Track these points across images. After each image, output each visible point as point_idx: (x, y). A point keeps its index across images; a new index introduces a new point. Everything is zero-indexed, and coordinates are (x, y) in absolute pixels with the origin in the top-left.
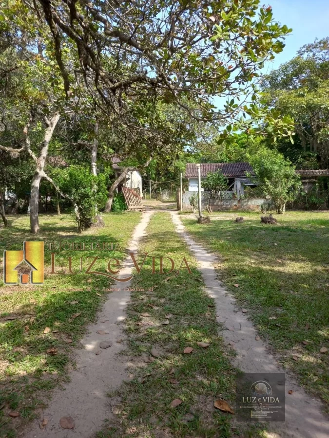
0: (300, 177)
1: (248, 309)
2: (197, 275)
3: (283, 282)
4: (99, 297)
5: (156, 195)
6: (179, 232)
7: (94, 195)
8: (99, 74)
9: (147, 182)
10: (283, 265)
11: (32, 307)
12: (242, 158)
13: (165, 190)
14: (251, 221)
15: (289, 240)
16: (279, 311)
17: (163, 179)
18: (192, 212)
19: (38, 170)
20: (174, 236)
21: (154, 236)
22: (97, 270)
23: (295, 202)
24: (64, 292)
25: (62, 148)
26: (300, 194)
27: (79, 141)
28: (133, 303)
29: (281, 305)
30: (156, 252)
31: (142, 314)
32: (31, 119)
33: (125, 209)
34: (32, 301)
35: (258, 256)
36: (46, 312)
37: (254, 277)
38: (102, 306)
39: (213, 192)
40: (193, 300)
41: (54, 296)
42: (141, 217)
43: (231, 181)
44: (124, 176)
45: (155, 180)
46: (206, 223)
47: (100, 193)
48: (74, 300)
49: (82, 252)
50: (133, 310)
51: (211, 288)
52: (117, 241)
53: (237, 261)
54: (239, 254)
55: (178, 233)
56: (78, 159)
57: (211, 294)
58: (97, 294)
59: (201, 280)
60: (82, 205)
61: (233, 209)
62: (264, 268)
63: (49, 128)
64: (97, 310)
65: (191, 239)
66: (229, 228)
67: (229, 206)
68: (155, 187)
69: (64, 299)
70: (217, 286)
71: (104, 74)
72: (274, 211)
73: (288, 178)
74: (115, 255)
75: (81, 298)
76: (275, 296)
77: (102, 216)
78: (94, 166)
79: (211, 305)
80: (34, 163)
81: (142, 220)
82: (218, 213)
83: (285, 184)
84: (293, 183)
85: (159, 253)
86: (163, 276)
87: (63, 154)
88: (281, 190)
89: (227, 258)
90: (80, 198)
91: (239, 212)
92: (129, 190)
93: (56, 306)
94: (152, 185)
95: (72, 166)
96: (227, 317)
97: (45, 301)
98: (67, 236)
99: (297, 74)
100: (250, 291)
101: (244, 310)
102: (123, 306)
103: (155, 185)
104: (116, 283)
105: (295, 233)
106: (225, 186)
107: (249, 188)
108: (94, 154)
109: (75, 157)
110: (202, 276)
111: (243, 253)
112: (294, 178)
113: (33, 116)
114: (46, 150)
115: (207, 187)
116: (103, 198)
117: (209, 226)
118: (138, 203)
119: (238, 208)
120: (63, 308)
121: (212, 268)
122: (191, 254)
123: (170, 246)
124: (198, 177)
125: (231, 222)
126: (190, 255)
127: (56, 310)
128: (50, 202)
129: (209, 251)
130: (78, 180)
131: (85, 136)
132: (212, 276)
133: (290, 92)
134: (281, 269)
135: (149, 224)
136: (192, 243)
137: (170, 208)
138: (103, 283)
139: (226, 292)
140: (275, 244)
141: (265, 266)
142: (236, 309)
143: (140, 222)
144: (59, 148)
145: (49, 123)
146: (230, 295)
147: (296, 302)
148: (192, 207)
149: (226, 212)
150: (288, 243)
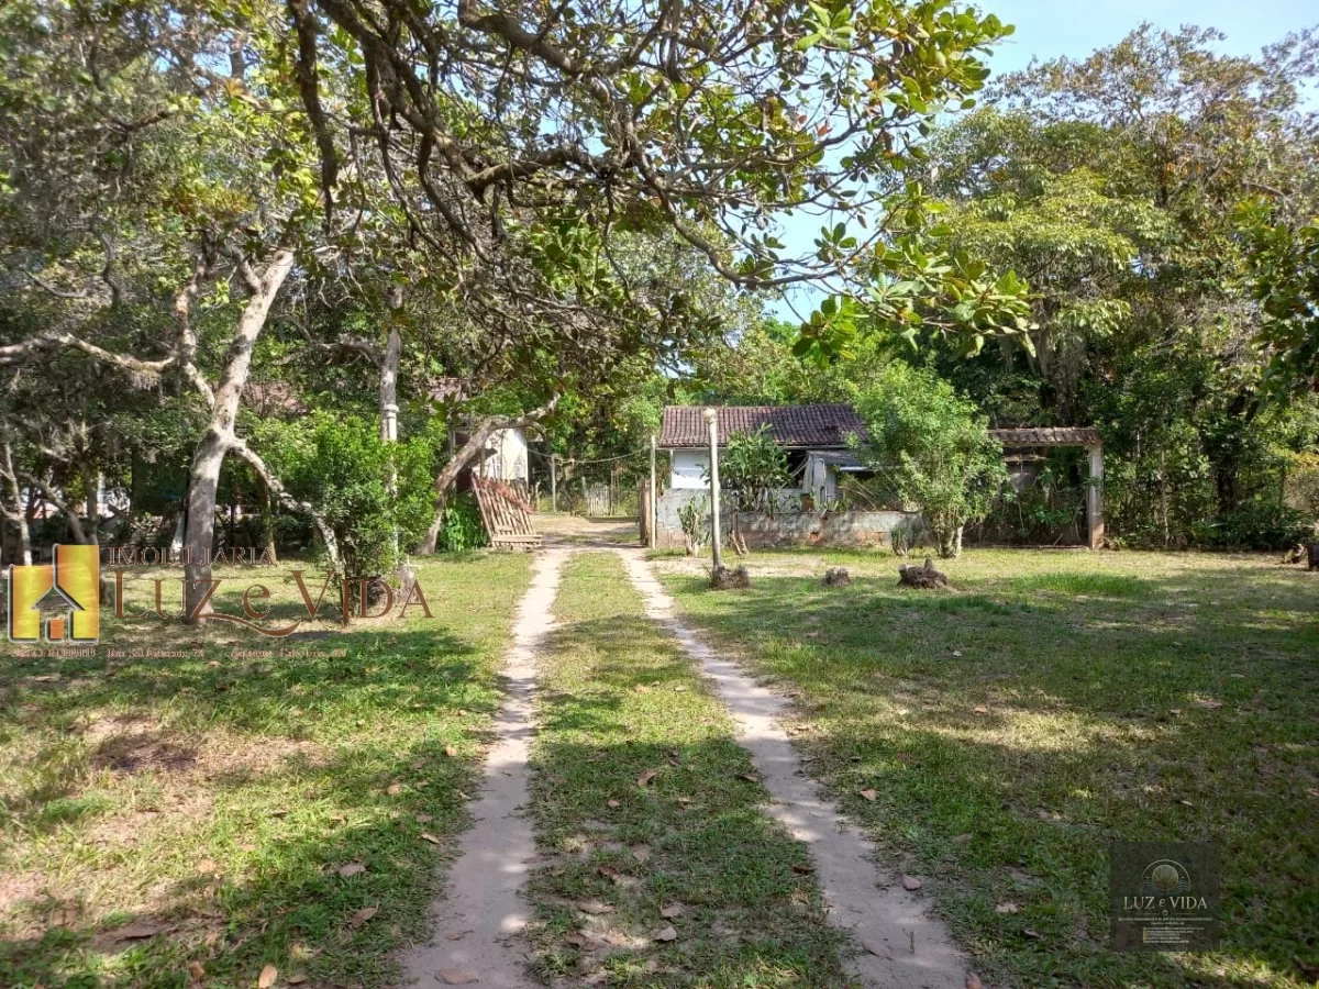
0: (1001, 450)
1: (922, 878)
2: (737, 763)
3: (1009, 778)
4: (432, 848)
5: (570, 500)
6: (655, 615)
7: (391, 505)
8: (435, 142)
9: (544, 459)
10: (993, 722)
11: (209, 891)
12: (826, 392)
13: (597, 484)
14: (869, 581)
15: (996, 640)
16: (1021, 880)
17: (591, 452)
18: (689, 553)
19: (216, 427)
20: (646, 629)
21: (582, 631)
22: (414, 750)
23: (989, 522)
24: (312, 829)
25: (286, 360)
26: (1001, 500)
27: (344, 338)
28: (548, 864)
29: (1021, 861)
30: (599, 686)
31: (584, 905)
32: (201, 270)
33: (481, 545)
34: (206, 867)
35: (915, 693)
36: (260, 906)
37: (919, 766)
38: (445, 879)
39: (748, 491)
40: (742, 850)
41: (282, 846)
42: (532, 568)
43: (796, 459)
44: (479, 444)
45: (566, 456)
46: (737, 586)
47: (413, 499)
48: (350, 859)
49: (358, 690)
50: (547, 892)
51: (790, 807)
52: (468, 651)
53: (856, 712)
54: (855, 689)
55: (655, 622)
56: (338, 392)
57: (797, 827)
58: (425, 836)
59: (755, 779)
60: (354, 535)
61: (807, 544)
62: (942, 732)
63: (257, 299)
64: (430, 894)
65: (699, 639)
66: (813, 603)
67: (796, 535)
68: (568, 476)
69: (318, 858)
70: (805, 796)
71: (447, 141)
72: (930, 551)
73: (967, 451)
74: (468, 699)
75: (374, 852)
76: (996, 829)
77: (414, 568)
78: (390, 414)
79: (799, 864)
80: (203, 403)
81: (535, 581)
82: (765, 555)
83: (961, 469)
84: (982, 467)
85: (608, 687)
86: (631, 767)
87: (291, 377)
88: (950, 487)
89: (821, 701)
90: (347, 512)
91: (828, 551)
92: (494, 485)
93: (292, 883)
94: (558, 469)
95: (318, 411)
96: (857, 906)
97: (254, 864)
98: (306, 635)
99: (982, 155)
100: (916, 812)
101: (912, 882)
102: (516, 875)
103: (567, 470)
104: (481, 794)
105: (1008, 619)
106: (781, 473)
107: (852, 479)
108: (389, 377)
109: (328, 386)
110: (755, 763)
111: (865, 686)
112: (985, 450)
113: (210, 262)
114: (245, 366)
115: (730, 476)
116: (422, 513)
117: (747, 599)
118: (520, 526)
119: (824, 540)
120: (314, 893)
121: (780, 735)
122: (706, 688)
123: (637, 665)
124: (710, 446)
125: (812, 584)
126: (702, 692)
127: (293, 898)
128: (240, 522)
129: (764, 678)
130: (346, 459)
131: (360, 324)
132: (783, 763)
133: (967, 205)
134: (993, 735)
135: (561, 591)
136: (703, 651)
137: (616, 541)
138: (439, 795)
139: (841, 818)
140: (957, 653)
141: (944, 726)
142: (883, 879)
143: (532, 586)
144: (279, 358)
145: (256, 282)
146: (855, 831)
147: (1066, 849)
148: (689, 538)
149: (789, 551)
150: (994, 650)
